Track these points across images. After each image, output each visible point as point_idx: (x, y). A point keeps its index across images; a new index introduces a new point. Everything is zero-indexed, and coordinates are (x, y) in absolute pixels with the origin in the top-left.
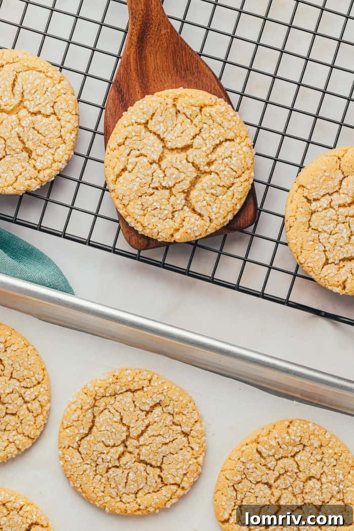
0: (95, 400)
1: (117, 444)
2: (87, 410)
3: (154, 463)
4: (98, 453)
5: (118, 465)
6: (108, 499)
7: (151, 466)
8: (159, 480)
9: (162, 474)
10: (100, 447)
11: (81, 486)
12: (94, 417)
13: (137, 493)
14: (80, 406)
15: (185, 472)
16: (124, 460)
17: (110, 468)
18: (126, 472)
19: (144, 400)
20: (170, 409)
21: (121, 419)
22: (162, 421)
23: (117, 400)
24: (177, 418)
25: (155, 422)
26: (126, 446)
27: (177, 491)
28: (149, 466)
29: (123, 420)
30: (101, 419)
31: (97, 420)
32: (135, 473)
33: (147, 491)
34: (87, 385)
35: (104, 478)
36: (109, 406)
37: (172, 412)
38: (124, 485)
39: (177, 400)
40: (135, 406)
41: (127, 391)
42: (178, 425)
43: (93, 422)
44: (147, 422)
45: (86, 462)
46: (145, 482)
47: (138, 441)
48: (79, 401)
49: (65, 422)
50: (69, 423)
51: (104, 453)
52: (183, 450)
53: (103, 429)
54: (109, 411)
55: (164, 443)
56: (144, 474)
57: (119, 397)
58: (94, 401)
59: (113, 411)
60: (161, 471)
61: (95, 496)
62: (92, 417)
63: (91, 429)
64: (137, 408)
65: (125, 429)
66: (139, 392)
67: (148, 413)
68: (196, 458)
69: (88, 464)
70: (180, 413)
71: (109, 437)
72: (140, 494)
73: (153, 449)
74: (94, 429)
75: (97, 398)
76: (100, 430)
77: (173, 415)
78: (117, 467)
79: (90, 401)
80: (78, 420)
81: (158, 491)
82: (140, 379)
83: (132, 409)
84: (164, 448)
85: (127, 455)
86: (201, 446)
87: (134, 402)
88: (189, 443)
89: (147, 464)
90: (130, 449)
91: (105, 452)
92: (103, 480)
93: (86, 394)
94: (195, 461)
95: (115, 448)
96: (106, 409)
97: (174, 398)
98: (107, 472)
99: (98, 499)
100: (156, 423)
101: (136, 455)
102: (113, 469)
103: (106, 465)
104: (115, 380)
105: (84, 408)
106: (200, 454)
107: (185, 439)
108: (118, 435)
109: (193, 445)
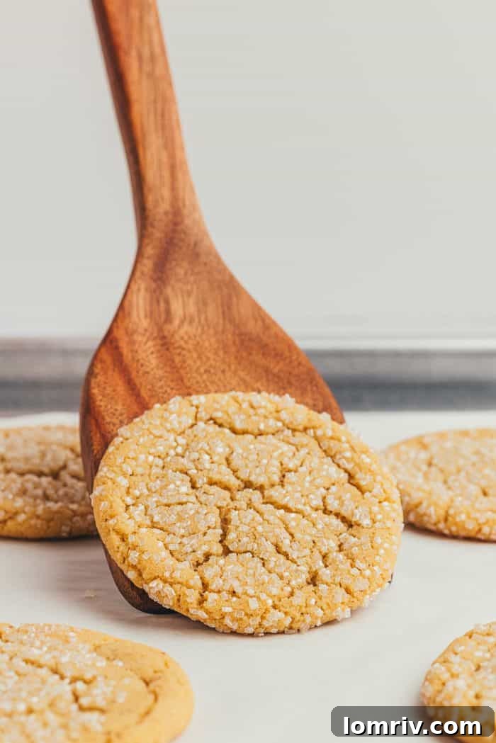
0: (305, 429)
2: (278, 419)
4: (207, 448)
7: (224, 535)
8: (200, 555)
55: (280, 544)
106: (286, 613)
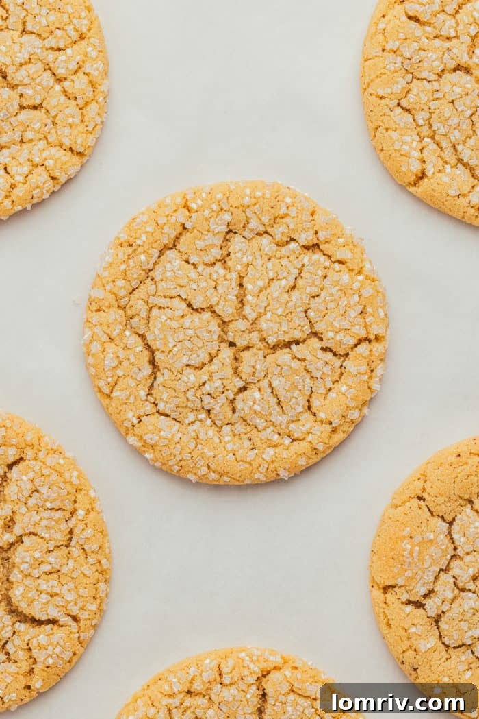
1: (214, 352)
3: (298, 335)
5: (242, 384)
6: (271, 451)
9: (325, 344)
10: (192, 377)
11: (209, 467)
12: (143, 337)
13: (309, 408)
14: (105, 338)
15: (360, 308)
16: (245, 369)
17: (232, 401)
18: (265, 384)
19: (200, 244)
20: (254, 224)
21: (189, 305)
22: (258, 254)
23: (157, 279)
24: (279, 231)
25: (248, 265)
26: (232, 344)
27: (371, 351)
28: (293, 347)
29: (193, 302)
30: (157, 332)
31: (150, 338)
32: (280, 374)
33: (322, 390)
34: (90, 297)
35: (237, 425)
36: (153, 300)
37: (262, 229)
38: (278, 409)
39: (254, 201)
40: (195, 265)
41: (161, 253)
42: (287, 242)
43: (148, 346)
44: (234, 275)
45: (187, 422)
46: (308, 376)
47: (245, 318)
48: (98, 330)
49: (102, 384)
50: (109, 380)
51: (204, 384)
52: (329, 275)
53: (171, 345)
54: (160, 308)
56: (295, 364)
57: (157, 274)
58: (121, 312)
59: (163, 302)
60: (321, 339)
61: (247, 466)
62: (139, 339)
63: (153, 362)
64: (200, 268)
65: (207, 315)
66: (182, 239)
67: (223, 261)
68: (359, 273)
69: (193, 423)
70: (276, 218)
71: (191, 350)
72: (316, 404)
73: (280, 311)
74: (158, 356)
75: (123, 302)
76: (167, 350)
77: (266, 232)
78: (243, 389)
79: (114, 315)
80: (120, 363)
81: (342, 374)
82: (167, 216)
83: (193, 275)
84: (295, 295)
85: (246, 355)
86: (351, 246)
87: (188, 262)
88: (329, 257)
89: (288, 345)
90: (241, 343)
91: (205, 378)
92: (239, 428)
93: (99, 310)
94: (360, 278)
95: (215, 361)
96: (151, 308)
97: (247, 200)
98: (234, 410)
99: (255, 465)
100: (250, 266)
101: (260, 345)
102: (241, 396)
103: (222, 400)
104: (130, 250)
105: (115, 334)
107: (317, 256)
108: (204, 335)
109: (339, 255)
